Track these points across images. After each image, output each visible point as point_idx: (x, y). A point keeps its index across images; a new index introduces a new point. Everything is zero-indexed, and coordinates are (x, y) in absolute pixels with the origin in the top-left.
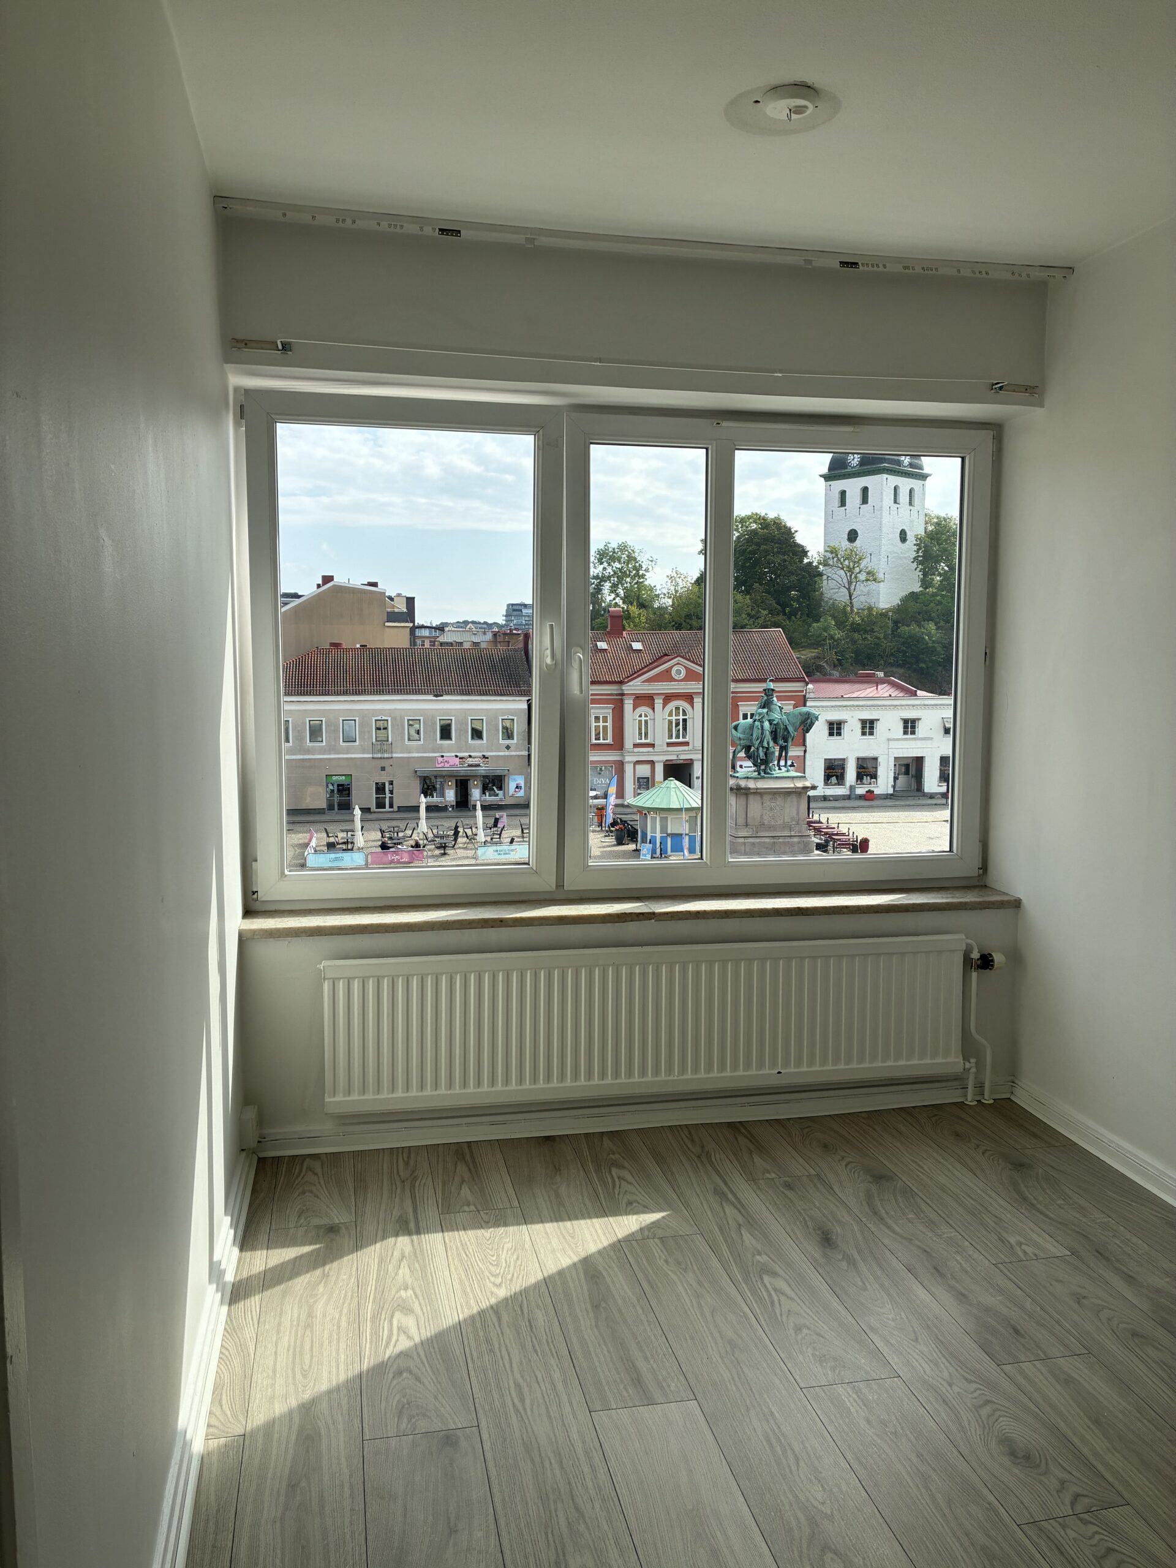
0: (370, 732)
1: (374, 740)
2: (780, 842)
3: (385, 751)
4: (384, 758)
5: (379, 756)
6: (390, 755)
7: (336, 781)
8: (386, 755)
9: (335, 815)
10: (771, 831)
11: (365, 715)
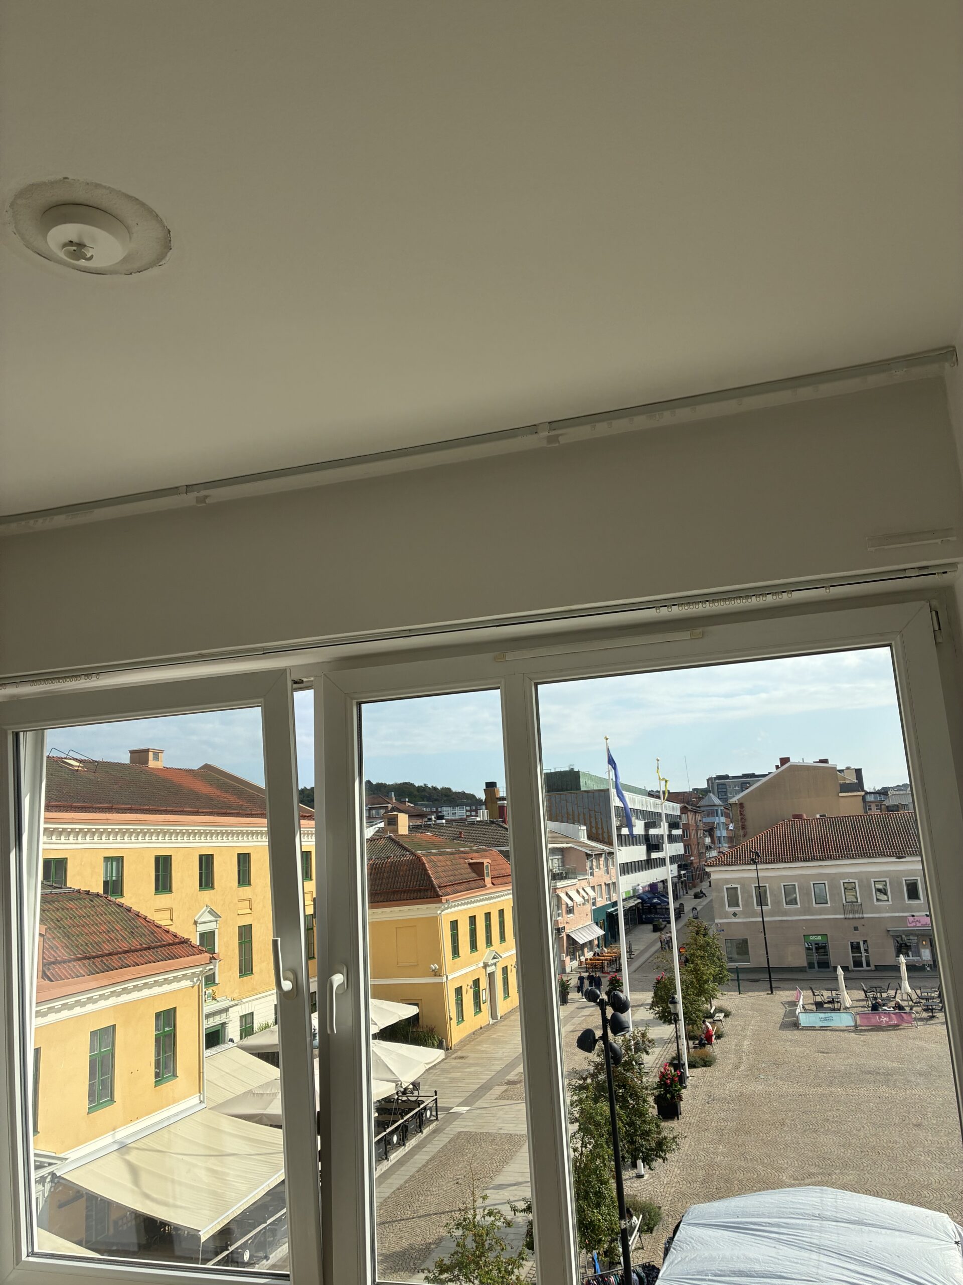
0: (839, 894)
1: (844, 902)
3: (856, 912)
4: (856, 918)
5: (851, 916)
6: (861, 916)
7: (814, 941)
8: (857, 916)
9: (816, 972)
11: (833, 878)
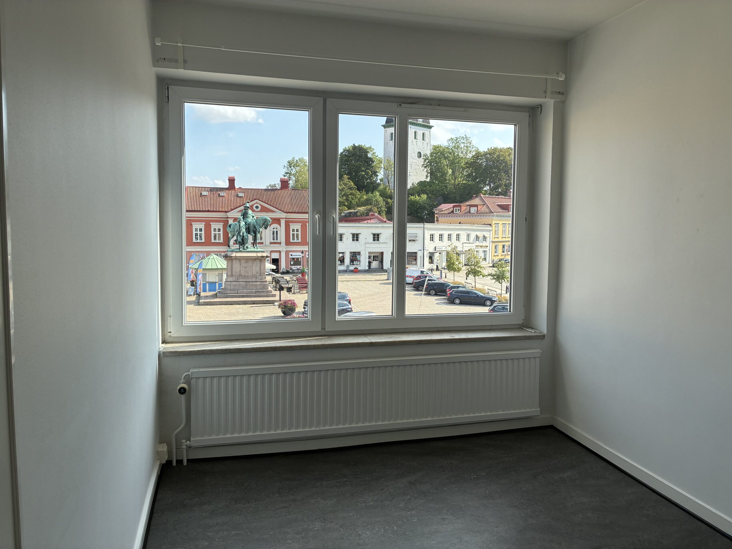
2: (250, 284)
10: (245, 279)
